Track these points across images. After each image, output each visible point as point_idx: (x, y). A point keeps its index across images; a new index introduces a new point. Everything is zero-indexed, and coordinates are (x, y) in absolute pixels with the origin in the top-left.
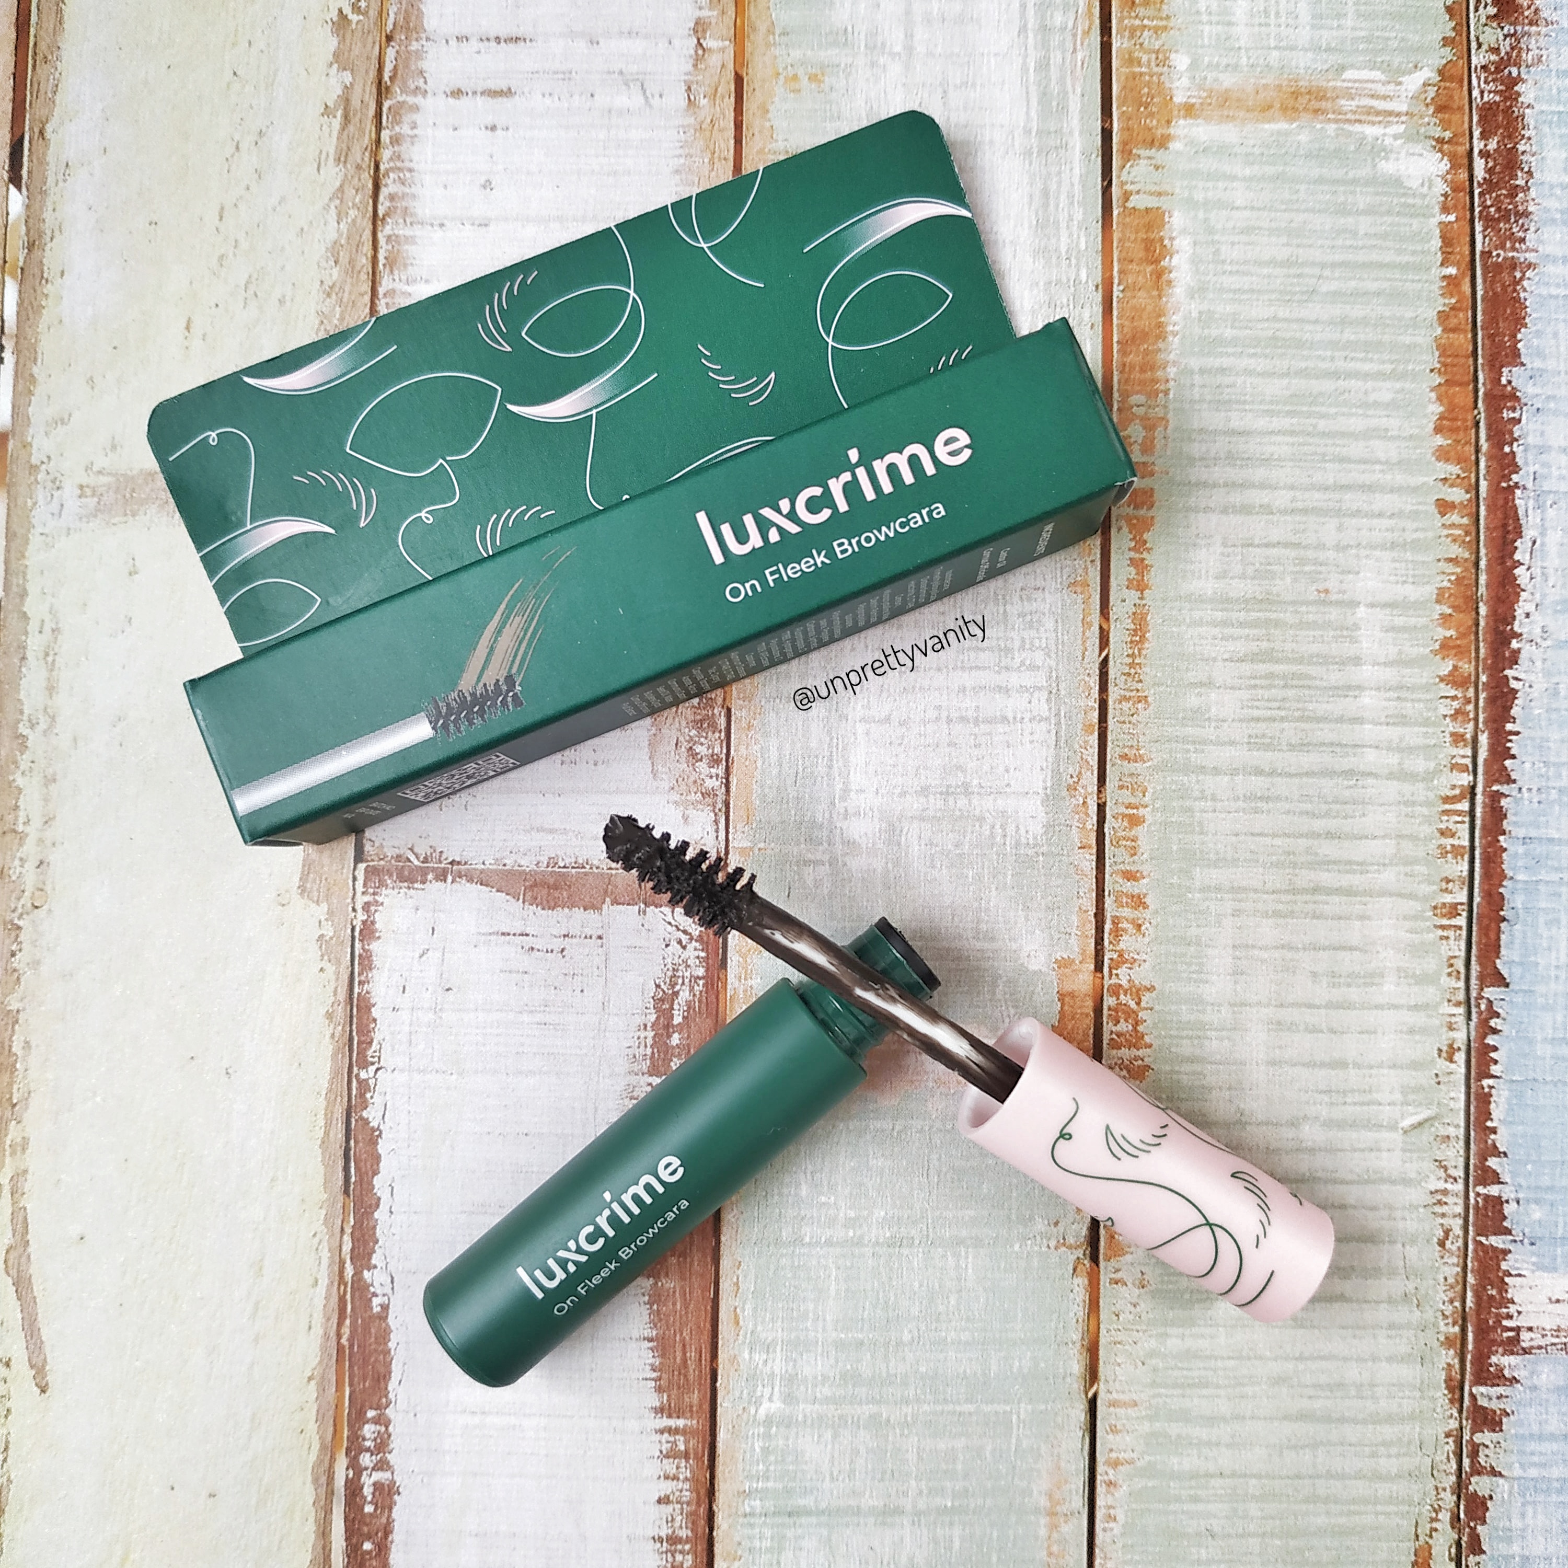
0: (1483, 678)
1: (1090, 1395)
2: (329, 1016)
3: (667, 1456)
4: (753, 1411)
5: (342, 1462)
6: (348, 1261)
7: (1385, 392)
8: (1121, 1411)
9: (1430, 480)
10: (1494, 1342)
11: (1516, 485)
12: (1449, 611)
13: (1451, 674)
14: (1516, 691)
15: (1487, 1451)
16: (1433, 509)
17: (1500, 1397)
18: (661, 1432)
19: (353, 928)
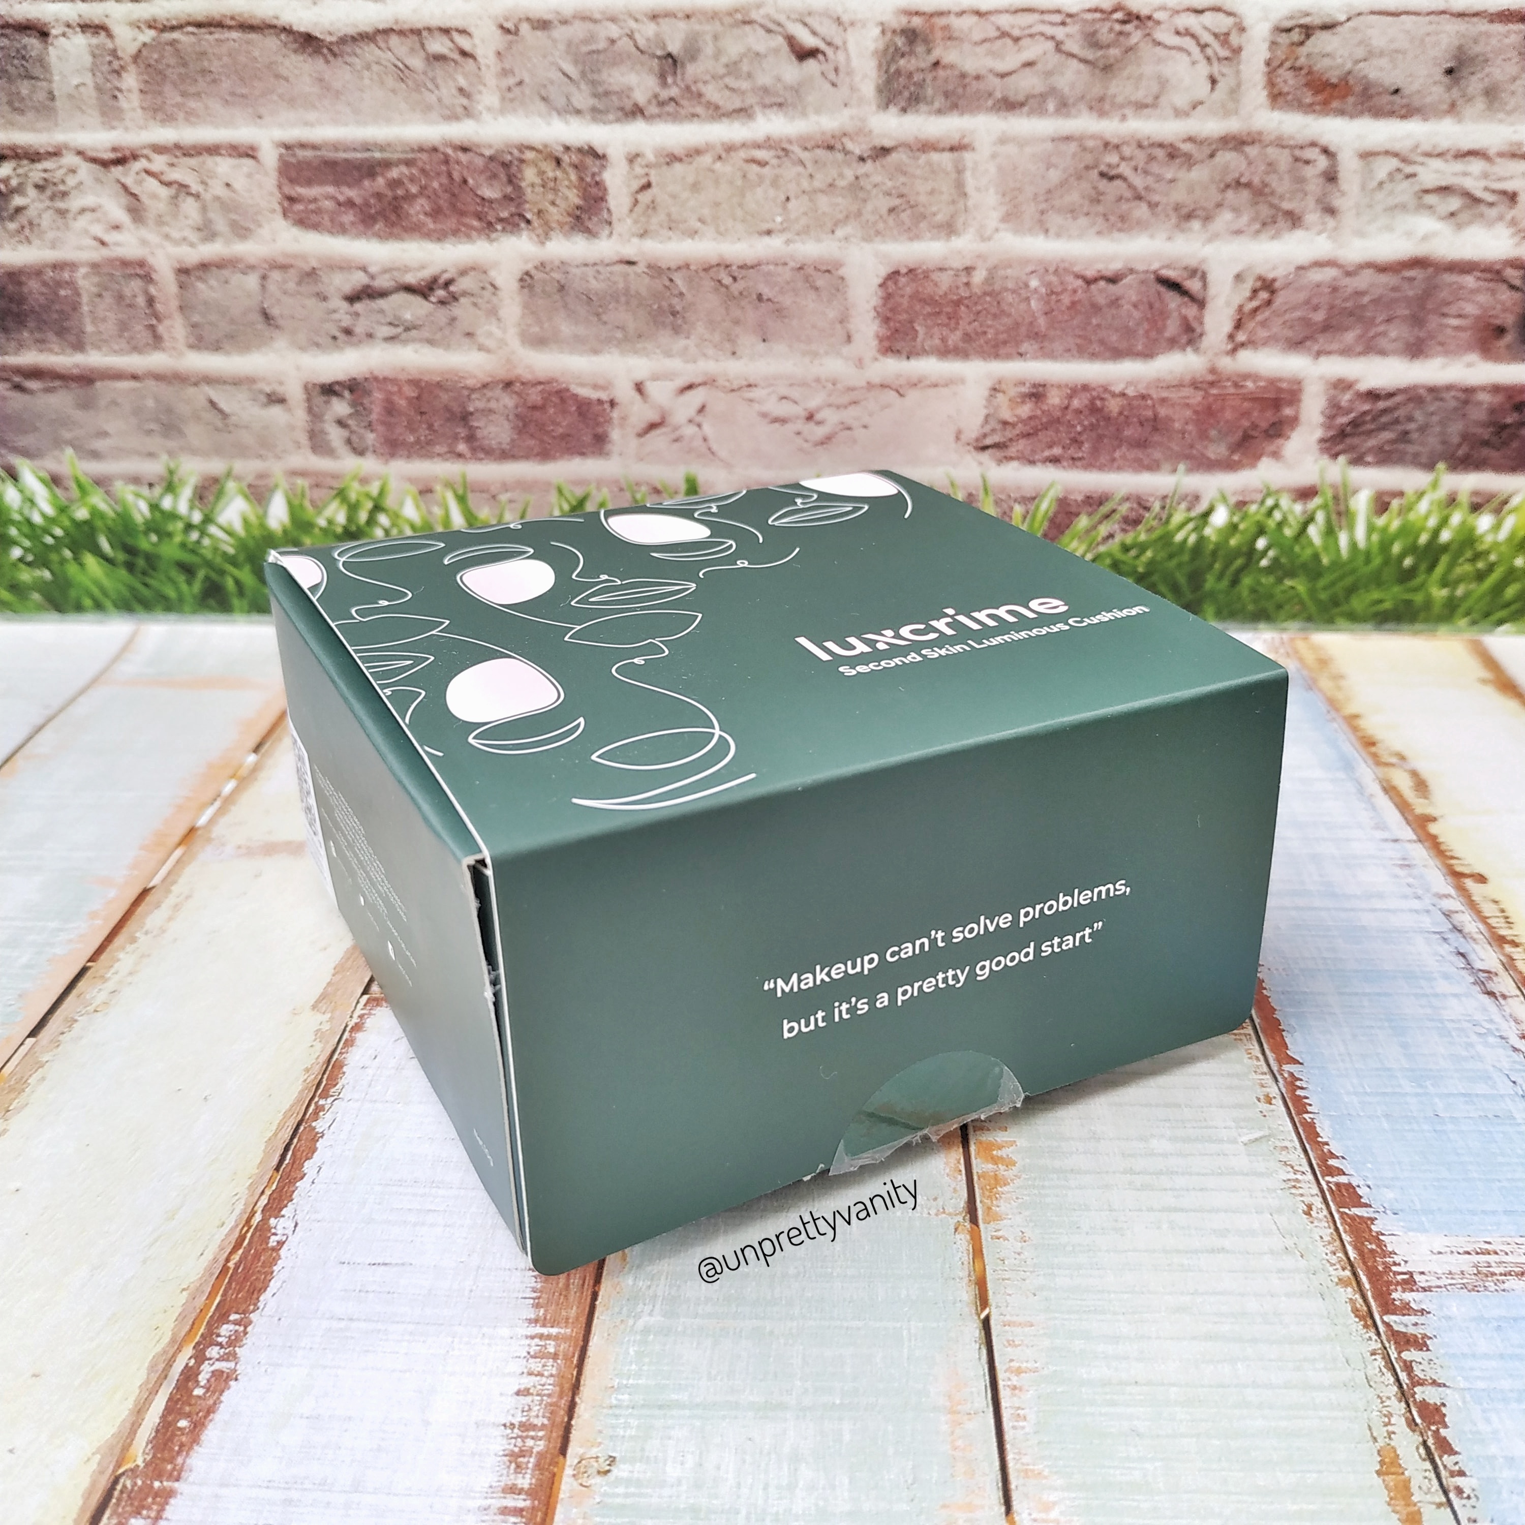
1: (983, 1316)
2: (308, 1069)
3: (534, 1357)
4: (631, 1323)
5: (187, 1353)
6: (259, 1212)
8: (1018, 1330)
10: (1389, 1283)
15: (1421, 1367)
18: (532, 1337)
19: (346, 1026)
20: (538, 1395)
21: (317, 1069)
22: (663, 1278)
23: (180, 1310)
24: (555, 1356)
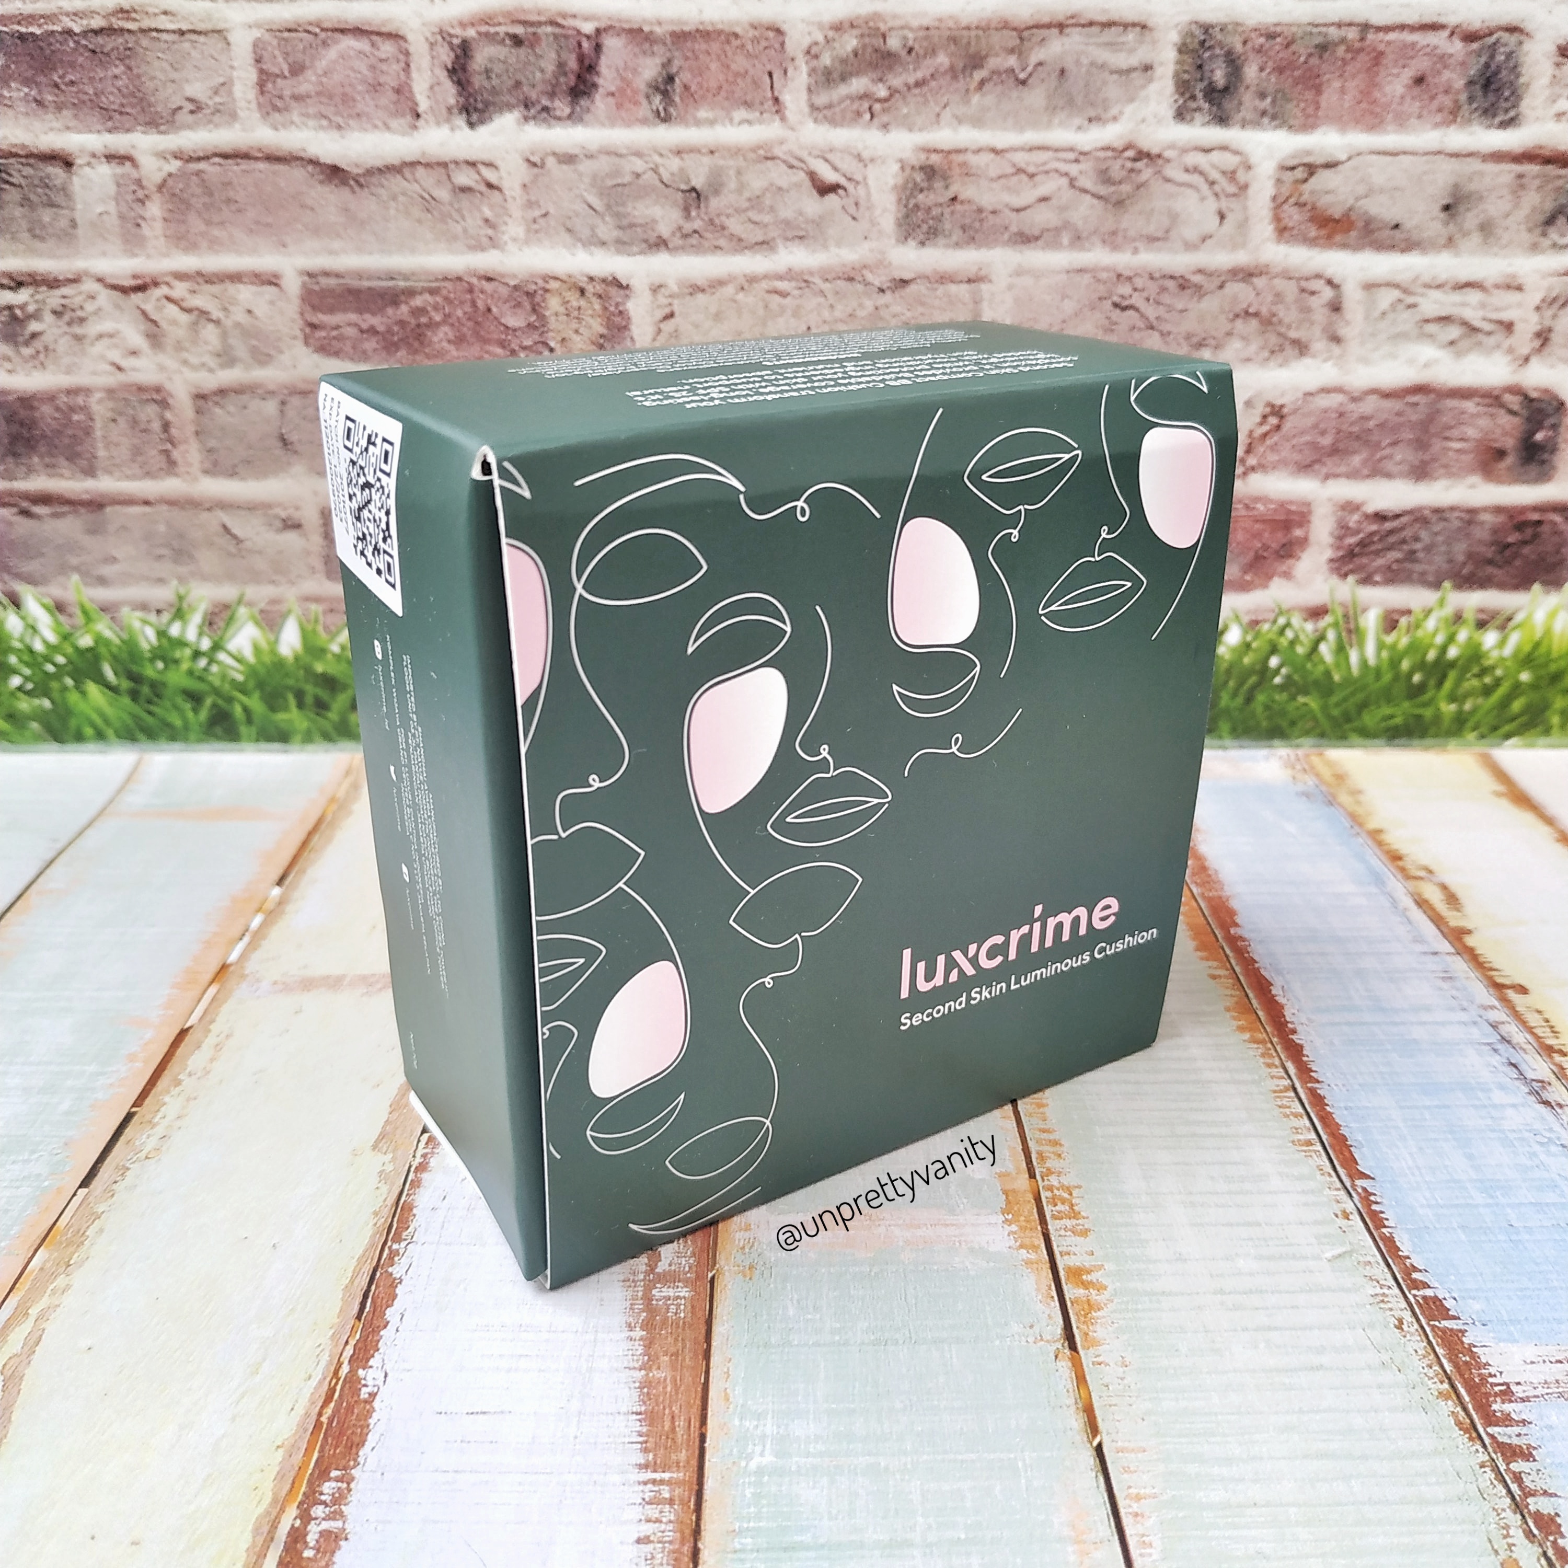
0: (1275, 1039)
1: (1095, 1443)
2: (376, 1213)
3: (650, 1503)
4: (743, 1464)
5: (291, 1513)
6: (346, 1362)
8: (1130, 1456)
10: (1487, 1395)
12: (1237, 1015)
13: (1251, 1039)
14: (1303, 1045)
15: (1530, 1478)
17: (1519, 1435)
18: (645, 1483)
19: (410, 1167)
20: (659, 1542)
21: (387, 1212)
22: (770, 1416)
23: (277, 1469)
24: (671, 1502)
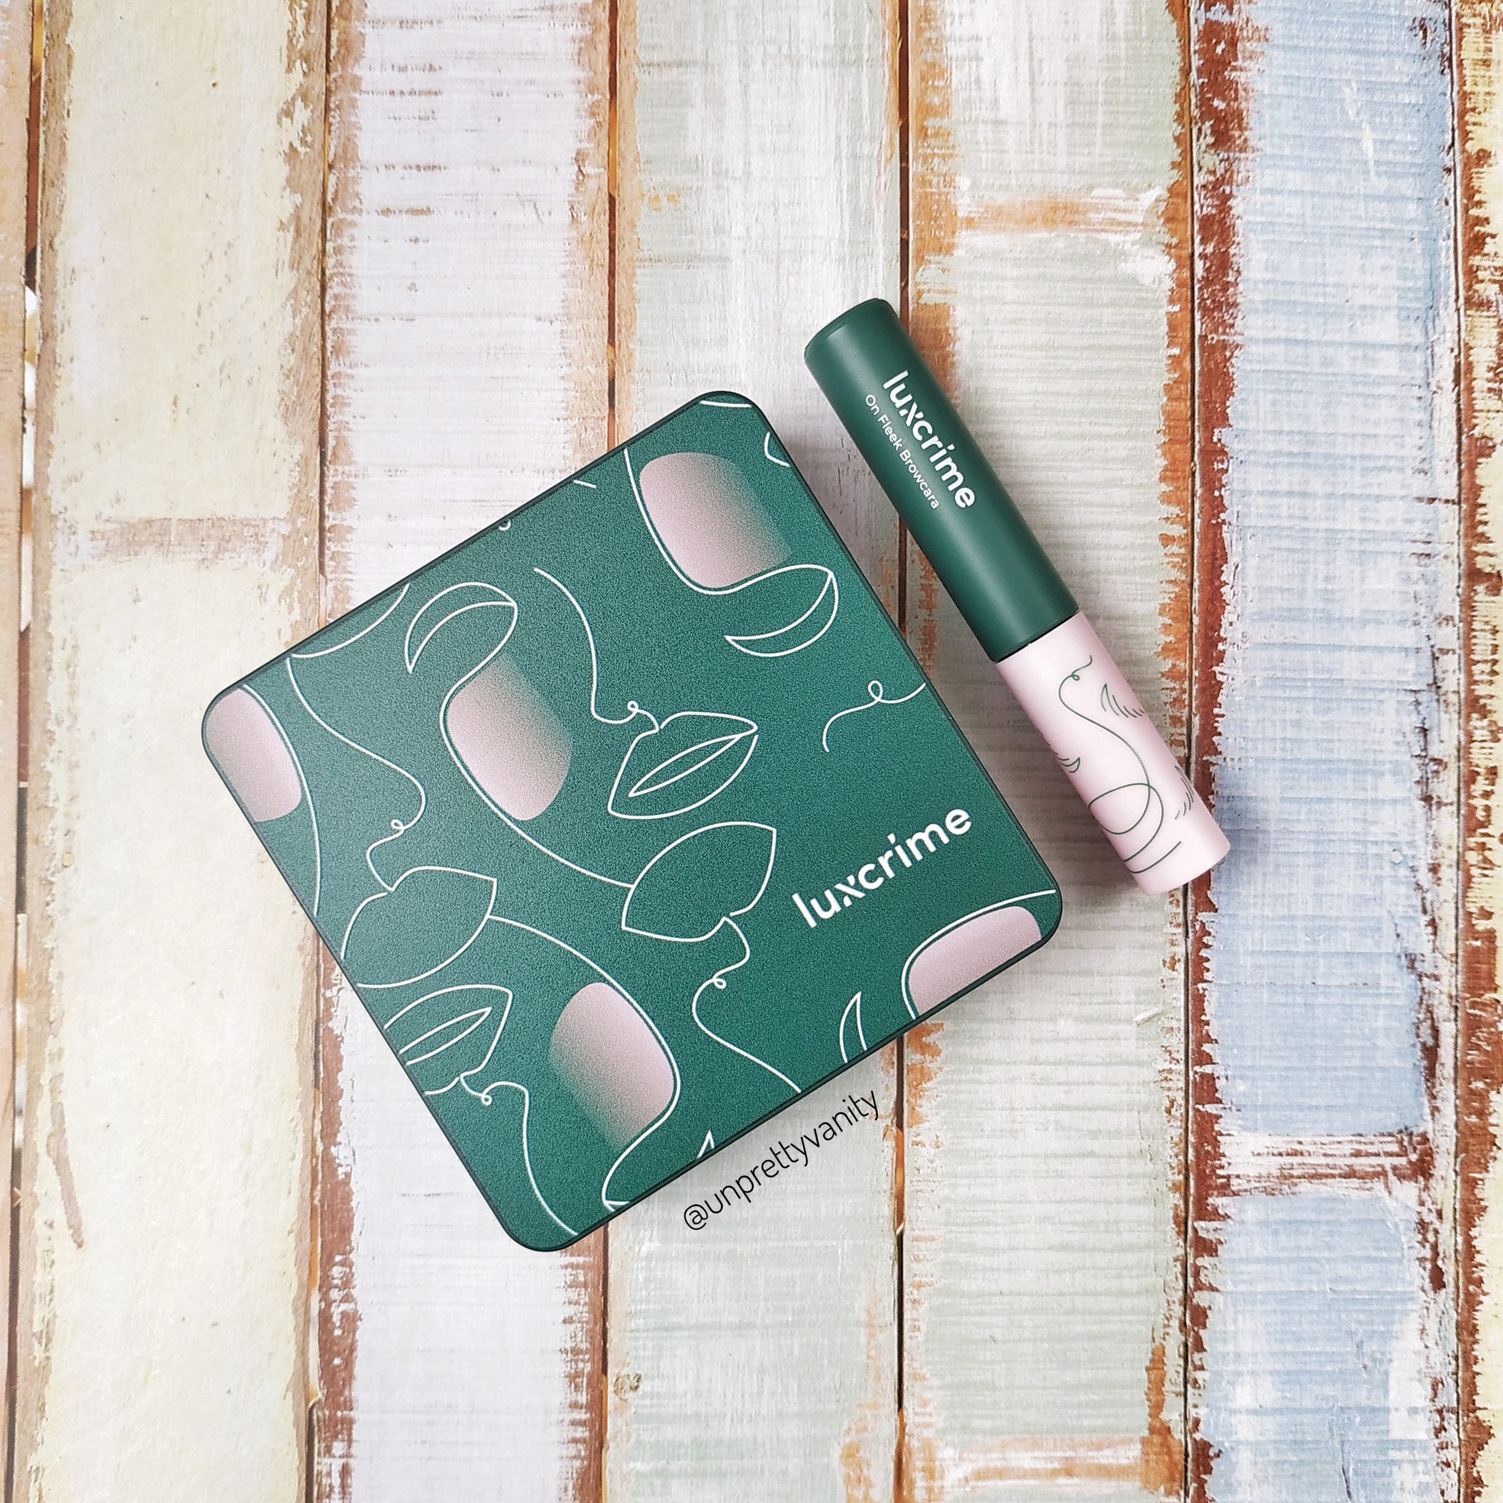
0: (1196, 673)
1: (898, 1232)
2: (301, 948)
3: (571, 1286)
4: (637, 1249)
5: (316, 1296)
6: (319, 1140)
7: (1121, 449)
8: (922, 1245)
9: (1156, 519)
10: (1210, 1187)
11: (1224, 522)
12: (1170, 622)
13: (1170, 670)
14: (1222, 683)
15: (1206, 1272)
16: (1157, 542)
17: (1216, 1230)
18: (566, 1267)
20: (579, 1322)
23: (294, 1254)
24: (585, 1285)
